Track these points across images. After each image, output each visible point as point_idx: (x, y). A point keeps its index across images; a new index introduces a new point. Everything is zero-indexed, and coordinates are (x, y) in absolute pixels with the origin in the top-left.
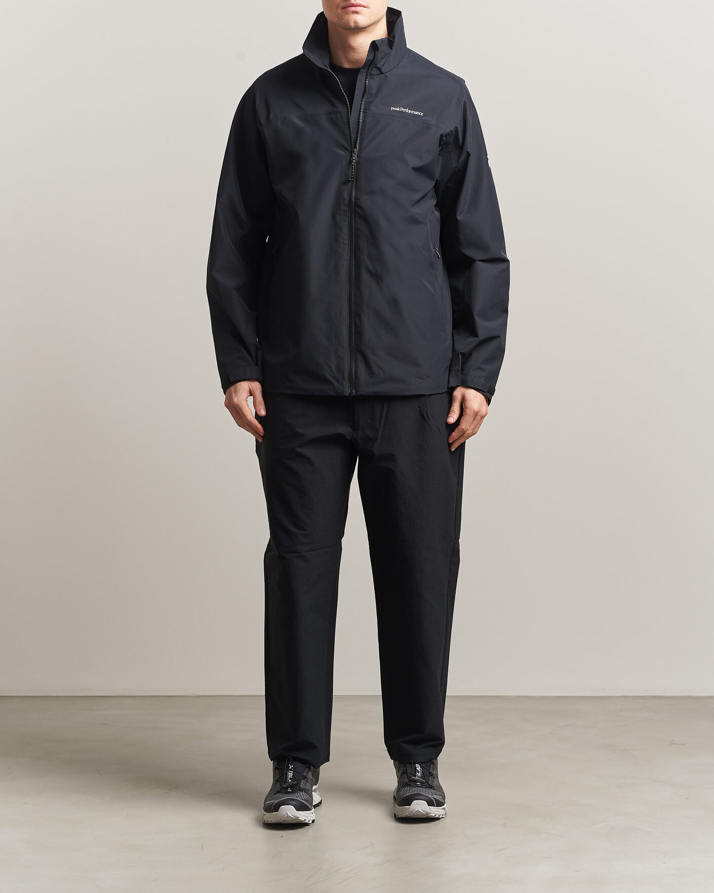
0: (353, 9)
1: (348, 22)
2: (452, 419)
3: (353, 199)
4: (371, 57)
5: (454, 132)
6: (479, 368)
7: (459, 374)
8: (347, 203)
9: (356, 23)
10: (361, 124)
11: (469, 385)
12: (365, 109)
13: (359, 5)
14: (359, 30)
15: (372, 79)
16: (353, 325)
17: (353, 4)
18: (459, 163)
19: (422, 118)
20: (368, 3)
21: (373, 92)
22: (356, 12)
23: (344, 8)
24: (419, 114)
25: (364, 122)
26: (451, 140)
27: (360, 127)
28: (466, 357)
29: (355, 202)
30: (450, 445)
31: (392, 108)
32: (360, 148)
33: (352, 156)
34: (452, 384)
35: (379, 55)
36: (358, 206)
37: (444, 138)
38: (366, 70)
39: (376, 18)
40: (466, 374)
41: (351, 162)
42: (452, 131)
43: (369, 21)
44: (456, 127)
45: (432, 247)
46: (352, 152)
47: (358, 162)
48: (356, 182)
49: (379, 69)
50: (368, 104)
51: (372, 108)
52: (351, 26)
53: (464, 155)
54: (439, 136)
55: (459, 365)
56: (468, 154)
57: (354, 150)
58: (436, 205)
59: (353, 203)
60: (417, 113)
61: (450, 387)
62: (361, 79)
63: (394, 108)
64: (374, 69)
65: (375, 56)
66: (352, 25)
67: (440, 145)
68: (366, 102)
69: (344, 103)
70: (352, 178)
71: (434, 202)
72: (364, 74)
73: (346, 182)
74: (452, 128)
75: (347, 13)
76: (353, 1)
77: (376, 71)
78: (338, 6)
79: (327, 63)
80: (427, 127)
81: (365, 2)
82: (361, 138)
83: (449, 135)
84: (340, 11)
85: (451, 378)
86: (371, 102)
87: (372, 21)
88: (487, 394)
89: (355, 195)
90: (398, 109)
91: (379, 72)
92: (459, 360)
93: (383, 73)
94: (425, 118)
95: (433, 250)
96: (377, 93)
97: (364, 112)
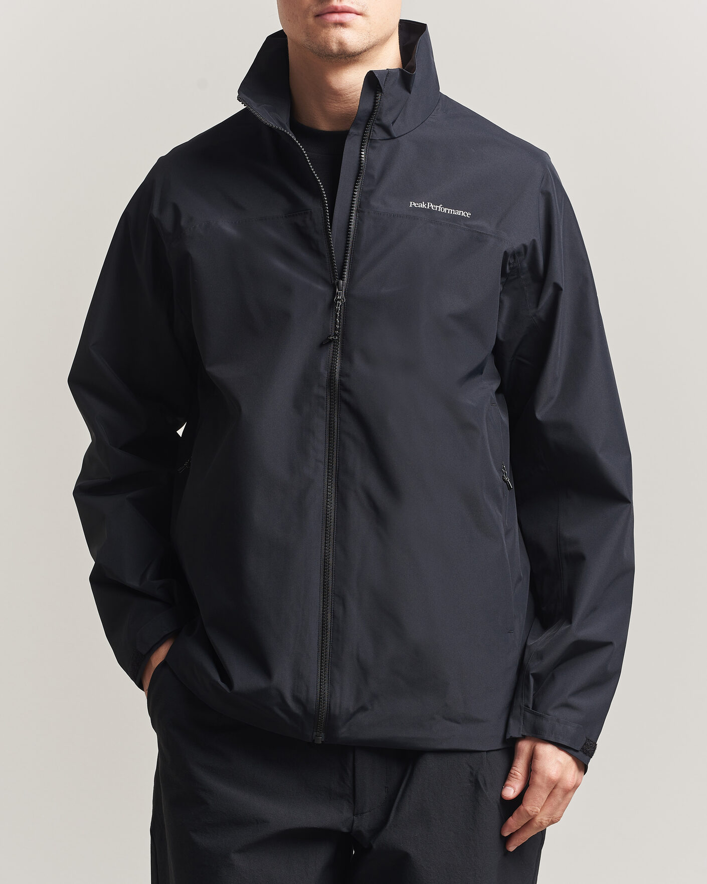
0: (336, 17)
1: (327, 41)
2: (510, 792)
3: (337, 376)
4: (369, 106)
5: (529, 250)
6: (567, 705)
7: (528, 714)
8: (324, 384)
9: (341, 44)
10: (352, 233)
11: (546, 737)
12: (360, 206)
13: (347, 9)
14: (348, 58)
15: (373, 148)
16: (329, 615)
17: (336, 8)
18: (540, 307)
19: (468, 223)
20: (363, 6)
21: (376, 174)
22: (342, 24)
23: (318, 16)
24: (463, 214)
25: (358, 231)
26: (525, 265)
27: (351, 239)
28: (543, 681)
29: (340, 381)
30: (506, 840)
31: (413, 204)
32: (350, 279)
33: (335, 294)
34: (514, 732)
35: (385, 101)
36: (343, 387)
37: (510, 260)
38: (360, 132)
39: (380, 35)
40: (540, 716)
41: (332, 304)
42: (525, 246)
43: (366, 41)
44: (534, 241)
45: (495, 469)
46: (334, 287)
47: (346, 306)
48: (342, 343)
49: (386, 129)
50: (367, 195)
51: (375, 203)
52: (332, 50)
53: (549, 292)
54: (502, 255)
55: (528, 698)
56: (558, 289)
57: (338, 284)
58: (498, 392)
59: (337, 382)
60: (459, 213)
61: (508, 737)
62: (351, 146)
63: (414, 204)
64: (377, 129)
65: (375, 103)
66: (335, 47)
67: (503, 273)
68: (362, 192)
69: (317, 195)
70: (335, 335)
71: (496, 386)
72: (358, 140)
73: (325, 343)
74: (527, 242)
75: (325, 26)
76: (335, 3)
77: (379, 134)
78: (306, 12)
79: (285, 120)
80: (478, 238)
81: (358, 4)
82: (354, 261)
83: (519, 253)
84: (311, 20)
85: (511, 721)
86: (371, 192)
87: (373, 40)
88: (580, 755)
89: (341, 368)
90: (423, 206)
91: (386, 136)
92: (528, 688)
93: (395, 138)
94: (475, 223)
95: (497, 473)
96: (383, 173)
97: (358, 211)
